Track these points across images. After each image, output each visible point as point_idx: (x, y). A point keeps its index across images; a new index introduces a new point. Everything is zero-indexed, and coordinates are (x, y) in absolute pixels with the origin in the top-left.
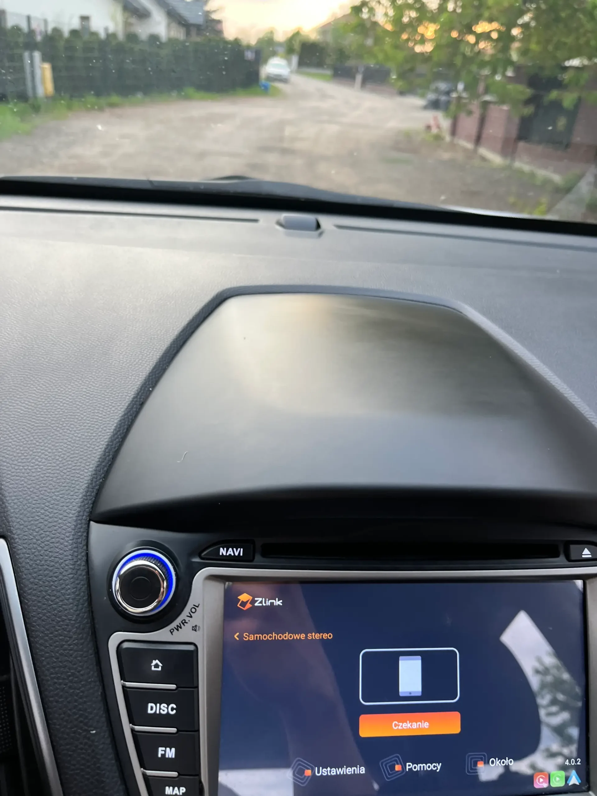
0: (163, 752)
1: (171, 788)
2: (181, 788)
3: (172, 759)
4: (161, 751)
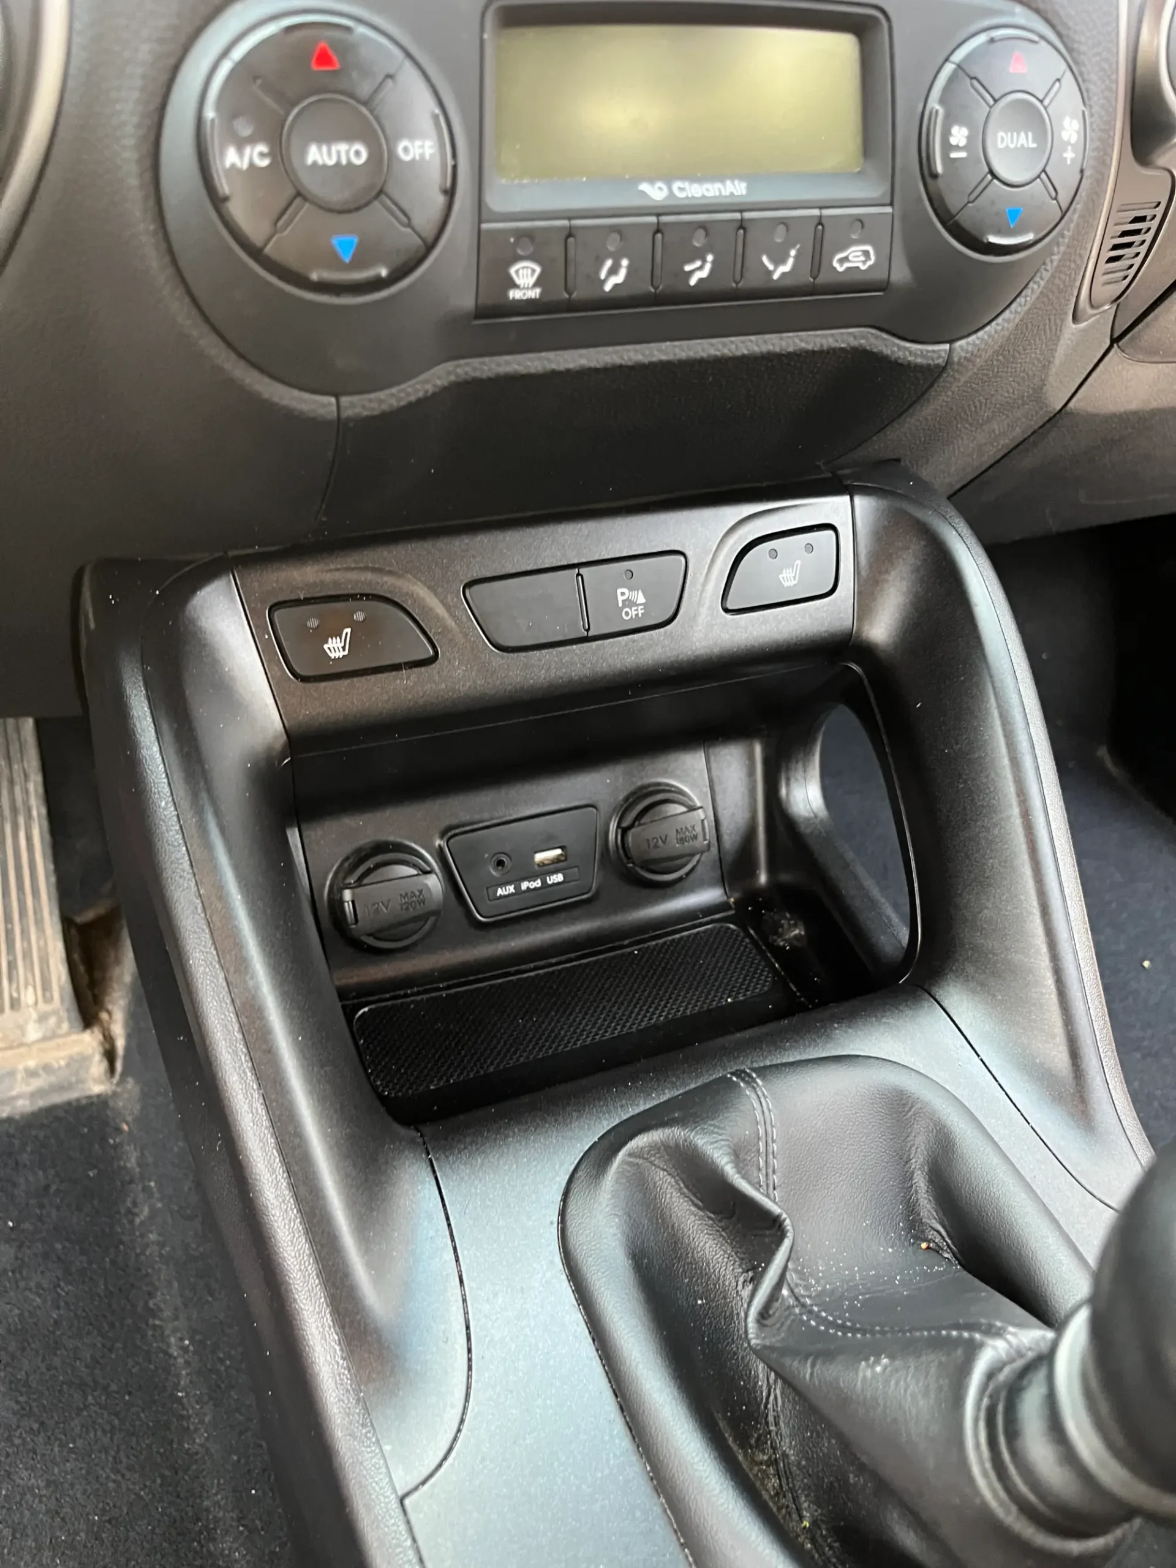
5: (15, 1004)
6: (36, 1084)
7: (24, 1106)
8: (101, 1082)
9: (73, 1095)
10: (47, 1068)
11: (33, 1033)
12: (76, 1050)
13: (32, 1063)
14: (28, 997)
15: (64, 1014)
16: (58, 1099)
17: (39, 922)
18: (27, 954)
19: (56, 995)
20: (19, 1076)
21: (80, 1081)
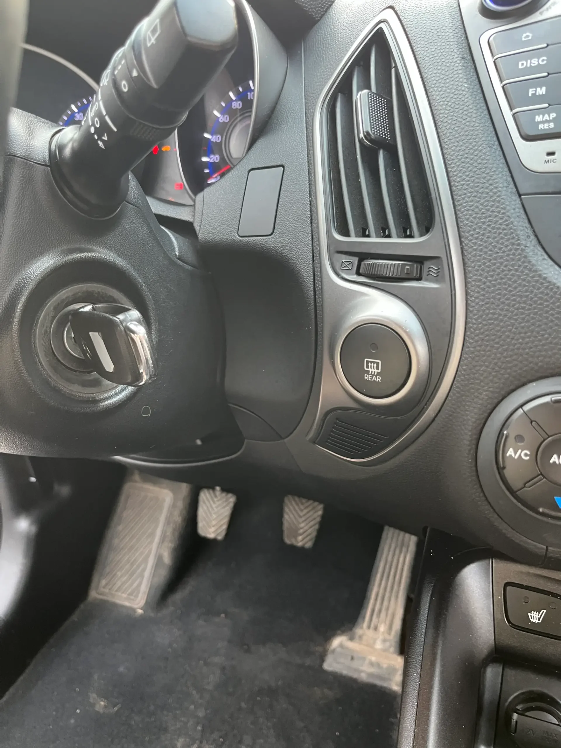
0: (534, 92)
1: (541, 116)
2: (551, 115)
3: (543, 95)
4: (531, 92)
5: (376, 629)
6: (372, 670)
7: (363, 677)
8: (397, 685)
9: (385, 684)
10: (378, 665)
11: (379, 645)
12: (392, 663)
13: (373, 659)
14: (382, 628)
15: (393, 644)
16: (379, 683)
17: (397, 597)
18: (387, 609)
19: (393, 633)
20: (367, 662)
21: (390, 680)
